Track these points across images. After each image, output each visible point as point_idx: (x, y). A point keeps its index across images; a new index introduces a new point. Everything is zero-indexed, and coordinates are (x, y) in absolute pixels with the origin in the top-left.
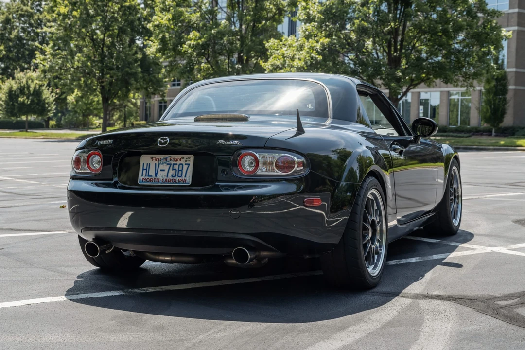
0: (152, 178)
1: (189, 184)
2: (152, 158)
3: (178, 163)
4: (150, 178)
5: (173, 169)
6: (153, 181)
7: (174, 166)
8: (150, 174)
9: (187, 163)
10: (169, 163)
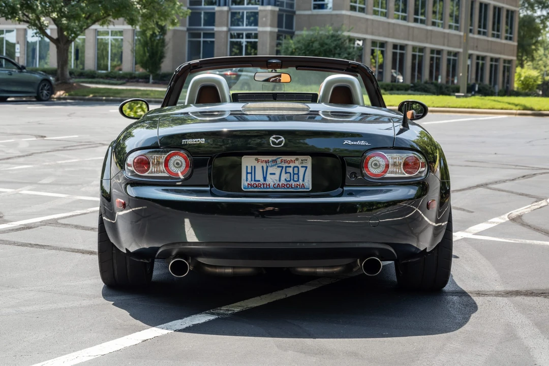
0: (260, 183)
1: (309, 189)
2: (257, 160)
3: (292, 165)
4: (257, 183)
5: (286, 173)
6: (262, 186)
7: (287, 168)
8: (257, 179)
9: (304, 165)
10: (280, 165)
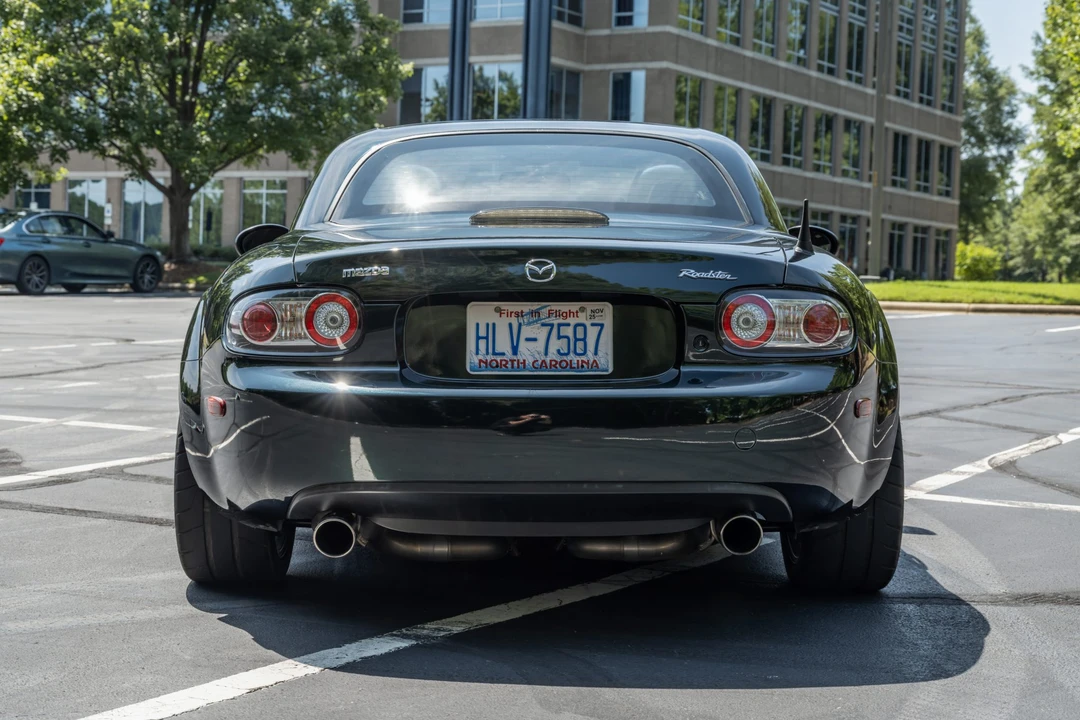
0: (504, 358)
2: (499, 310)
3: (572, 321)
4: (499, 359)
5: (559, 337)
6: (509, 365)
7: (561, 328)
8: (498, 349)
9: (596, 321)
10: (547, 321)
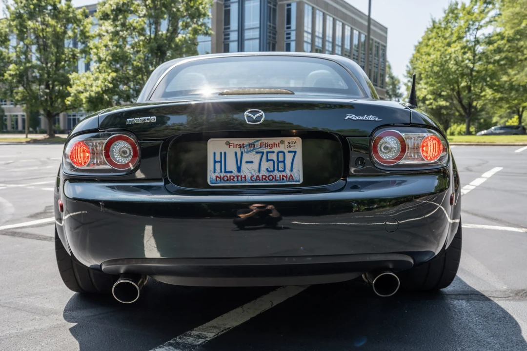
0: (232, 174)
1: (299, 181)
2: (228, 144)
3: (276, 150)
4: (229, 175)
5: (268, 160)
6: (235, 179)
7: (269, 154)
8: (228, 169)
9: (291, 149)
10: (260, 150)
